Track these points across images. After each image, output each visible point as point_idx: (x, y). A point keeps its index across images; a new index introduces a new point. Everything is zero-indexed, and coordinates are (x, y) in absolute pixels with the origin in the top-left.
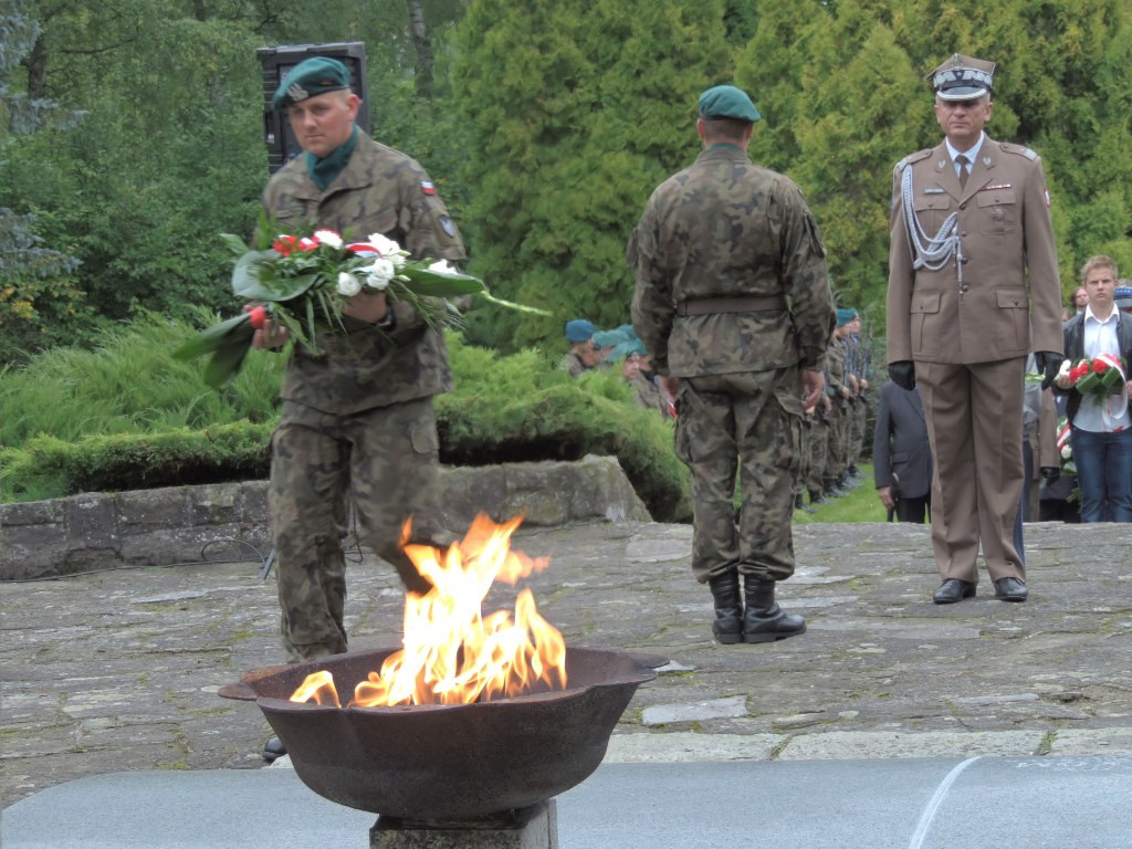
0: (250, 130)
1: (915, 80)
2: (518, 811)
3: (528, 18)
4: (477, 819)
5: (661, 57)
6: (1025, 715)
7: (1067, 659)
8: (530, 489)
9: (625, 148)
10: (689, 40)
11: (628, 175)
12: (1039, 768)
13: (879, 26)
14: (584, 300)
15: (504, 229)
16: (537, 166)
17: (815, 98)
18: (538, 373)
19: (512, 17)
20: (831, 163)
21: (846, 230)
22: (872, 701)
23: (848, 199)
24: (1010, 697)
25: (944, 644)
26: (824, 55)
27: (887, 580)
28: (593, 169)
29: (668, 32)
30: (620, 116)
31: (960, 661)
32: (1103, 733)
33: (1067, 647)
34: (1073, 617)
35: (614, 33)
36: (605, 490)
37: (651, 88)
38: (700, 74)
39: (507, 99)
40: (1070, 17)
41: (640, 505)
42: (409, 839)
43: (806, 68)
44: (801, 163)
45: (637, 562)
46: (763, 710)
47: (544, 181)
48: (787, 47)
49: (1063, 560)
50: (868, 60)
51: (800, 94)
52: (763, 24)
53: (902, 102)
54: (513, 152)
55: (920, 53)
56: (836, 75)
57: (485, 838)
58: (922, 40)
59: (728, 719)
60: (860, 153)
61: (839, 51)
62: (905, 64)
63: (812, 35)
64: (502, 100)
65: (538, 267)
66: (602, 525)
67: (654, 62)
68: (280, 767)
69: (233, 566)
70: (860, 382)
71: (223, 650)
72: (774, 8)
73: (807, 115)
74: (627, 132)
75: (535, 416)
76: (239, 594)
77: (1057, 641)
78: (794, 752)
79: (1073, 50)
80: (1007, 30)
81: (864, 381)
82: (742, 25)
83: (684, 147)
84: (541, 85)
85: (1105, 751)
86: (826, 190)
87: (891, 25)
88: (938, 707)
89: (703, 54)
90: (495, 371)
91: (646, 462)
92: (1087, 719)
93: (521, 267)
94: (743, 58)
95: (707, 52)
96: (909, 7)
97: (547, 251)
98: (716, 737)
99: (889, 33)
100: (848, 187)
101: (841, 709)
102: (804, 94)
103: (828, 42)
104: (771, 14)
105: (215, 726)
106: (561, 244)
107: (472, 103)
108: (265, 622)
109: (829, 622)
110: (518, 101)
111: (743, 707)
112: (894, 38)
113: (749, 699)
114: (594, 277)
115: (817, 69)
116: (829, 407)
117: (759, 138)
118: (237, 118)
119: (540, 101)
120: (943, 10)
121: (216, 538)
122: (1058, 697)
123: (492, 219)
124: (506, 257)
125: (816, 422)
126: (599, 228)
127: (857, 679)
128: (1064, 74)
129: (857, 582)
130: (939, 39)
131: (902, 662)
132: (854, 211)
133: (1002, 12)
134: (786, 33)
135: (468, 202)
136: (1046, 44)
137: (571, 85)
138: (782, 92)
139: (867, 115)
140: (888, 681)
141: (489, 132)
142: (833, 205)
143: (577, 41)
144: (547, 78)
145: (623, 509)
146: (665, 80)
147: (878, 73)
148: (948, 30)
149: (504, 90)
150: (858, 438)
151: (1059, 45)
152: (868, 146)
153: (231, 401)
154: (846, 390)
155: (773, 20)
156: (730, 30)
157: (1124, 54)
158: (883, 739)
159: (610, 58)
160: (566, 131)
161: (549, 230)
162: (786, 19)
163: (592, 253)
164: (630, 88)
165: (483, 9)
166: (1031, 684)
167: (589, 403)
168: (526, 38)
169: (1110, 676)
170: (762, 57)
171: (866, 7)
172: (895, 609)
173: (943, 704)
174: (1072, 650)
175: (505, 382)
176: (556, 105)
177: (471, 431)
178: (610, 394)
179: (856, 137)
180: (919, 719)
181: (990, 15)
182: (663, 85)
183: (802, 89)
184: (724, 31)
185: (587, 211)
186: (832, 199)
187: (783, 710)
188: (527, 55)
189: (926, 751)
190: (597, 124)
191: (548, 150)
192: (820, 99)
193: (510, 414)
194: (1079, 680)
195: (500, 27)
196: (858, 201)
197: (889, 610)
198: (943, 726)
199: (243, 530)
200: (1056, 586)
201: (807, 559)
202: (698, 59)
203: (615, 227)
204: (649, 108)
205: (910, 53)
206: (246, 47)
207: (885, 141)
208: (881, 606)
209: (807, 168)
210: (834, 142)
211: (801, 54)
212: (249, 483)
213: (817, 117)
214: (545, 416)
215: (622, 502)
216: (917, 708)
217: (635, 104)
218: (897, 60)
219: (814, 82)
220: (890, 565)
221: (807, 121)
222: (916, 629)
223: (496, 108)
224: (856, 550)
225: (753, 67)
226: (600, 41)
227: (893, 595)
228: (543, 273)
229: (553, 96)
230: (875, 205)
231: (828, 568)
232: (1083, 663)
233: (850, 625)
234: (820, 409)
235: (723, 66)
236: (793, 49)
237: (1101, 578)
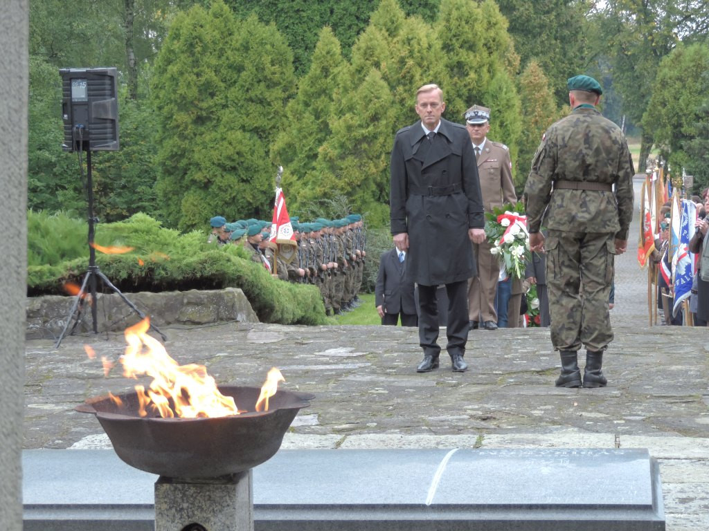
0: (43, 113)
1: (392, 98)
2: (235, 475)
3: (191, 59)
4: (213, 478)
5: (259, 81)
6: (464, 426)
7: (482, 398)
8: (197, 304)
9: (240, 128)
10: (274, 73)
11: (241, 142)
12: (491, 455)
13: (374, 69)
14: (217, 206)
15: (176, 168)
16: (193, 137)
17: (340, 105)
18: (202, 244)
19: (182, 57)
20: (347, 139)
21: (355, 174)
22: (383, 417)
23: (355, 158)
24: (455, 417)
25: (419, 389)
26: (345, 83)
27: (385, 355)
28: (223, 139)
29: (263, 69)
30: (237, 111)
31: (428, 398)
32: (508, 437)
33: (482, 391)
34: (484, 376)
35: (235, 68)
36: (237, 305)
37: (254, 98)
38: (280, 91)
39: (179, 101)
40: (471, 68)
41: (253, 314)
42: (176, 488)
43: (335, 90)
44: (332, 138)
45: (253, 343)
46: (327, 422)
47: (196, 144)
48: (326, 78)
49: (475, 346)
50: (368, 86)
51: (332, 103)
52: (313, 66)
53: (385, 109)
54: (181, 128)
55: (394, 84)
56: (351, 94)
57: (217, 489)
58: (395, 77)
59: (309, 426)
60: (363, 135)
61: (352, 82)
62: (387, 90)
63: (339, 73)
64: (176, 101)
65: (193, 188)
66: (234, 323)
67: (256, 84)
68: (76, 448)
69: (39, 341)
70: (362, 253)
71: (37, 385)
72: (320, 59)
73: (335, 114)
74: (241, 120)
75: (201, 266)
76: (44, 356)
77: (476, 388)
78: (348, 444)
79: (472, 85)
80: (439, 74)
81: (364, 252)
82: (302, 67)
83: (271, 128)
84: (196, 94)
85: (510, 446)
86: (344, 153)
87: (380, 69)
88: (418, 422)
89: (282, 81)
90: (179, 242)
91: (257, 291)
92: (495, 429)
93: (184, 189)
94: (303, 84)
95: (284, 80)
96: (389, 60)
97: (198, 180)
98: (307, 436)
99: (379, 73)
100: (356, 152)
101: (368, 422)
102: (334, 103)
103: (347, 77)
104: (318, 62)
105: (37, 426)
106: (205, 177)
107: (161, 103)
108: (59, 371)
109: (358, 376)
110: (184, 102)
111: (317, 420)
112: (381, 76)
113: (319, 416)
114: (222, 194)
115: (341, 90)
116: (346, 265)
117: (311, 124)
118: (35, 106)
119: (196, 102)
120: (406, 62)
121: (31, 326)
122: (480, 418)
123: (168, 163)
124: (175, 183)
125: (339, 273)
126: (225, 170)
127: (374, 406)
128: (467, 97)
129: (370, 356)
130: (404, 77)
131: (397, 398)
132: (359, 164)
133: (436, 64)
134: (325, 71)
135: (156, 153)
136: (459, 82)
137: (212, 95)
138: (323, 101)
139: (367, 114)
140: (391, 408)
141: (169, 117)
142: (348, 161)
143: (215, 71)
144: (200, 91)
145: (246, 314)
146: (261, 94)
147: (372, 93)
148: (409, 72)
149: (177, 96)
150: (360, 281)
151: (465, 82)
152: (367, 130)
153: (39, 253)
154: (354, 256)
155: (319, 65)
156: (296, 68)
157: (498, 88)
158: (394, 438)
159: (233, 81)
160: (209, 118)
161: (200, 169)
162: (326, 64)
163: (221, 182)
164: (243, 97)
165: (168, 54)
166: (465, 410)
167: (229, 260)
168: (190, 70)
169: (506, 407)
170: (313, 84)
171: (367, 59)
172: (391, 370)
173: (421, 420)
174: (484, 393)
175: (184, 248)
176: (204, 105)
177: (167, 274)
178: (240, 255)
179: (361, 126)
180: (410, 427)
181: (430, 66)
182: (261, 97)
183: (333, 101)
184: (293, 69)
185: (218, 160)
186: (347, 157)
187: (337, 422)
188: (190, 79)
189: (417, 445)
190: (226, 115)
191: (200, 128)
192: (342, 105)
193: (187, 265)
194: (489, 409)
195: (177, 63)
196: (361, 159)
197: (388, 371)
198: (421, 432)
199: (45, 322)
200: (473, 360)
201: (342, 344)
202: (280, 84)
203: (234, 168)
204: (252, 107)
205: (389, 84)
206: (42, 69)
207: (376, 128)
208: (384, 368)
209: (335, 140)
210: (349, 128)
211: (333, 82)
212: (48, 297)
213: (340, 115)
214: (206, 265)
215: (245, 312)
216: (407, 422)
217: (246, 106)
218: (382, 87)
219: (340, 97)
220: (386, 347)
221: (335, 117)
222: (403, 381)
223: (172, 105)
224: (368, 339)
225: (308, 88)
226: (228, 72)
227: (389, 363)
228: (195, 192)
229: (203, 101)
230: (370, 161)
231: (353, 349)
232: (491, 400)
233: (368, 378)
234: (341, 266)
235: (291, 87)
236: (329, 80)
237: (496, 356)
